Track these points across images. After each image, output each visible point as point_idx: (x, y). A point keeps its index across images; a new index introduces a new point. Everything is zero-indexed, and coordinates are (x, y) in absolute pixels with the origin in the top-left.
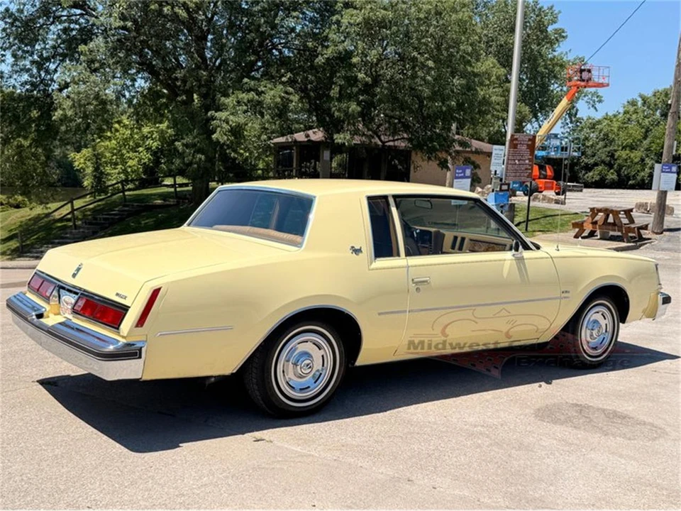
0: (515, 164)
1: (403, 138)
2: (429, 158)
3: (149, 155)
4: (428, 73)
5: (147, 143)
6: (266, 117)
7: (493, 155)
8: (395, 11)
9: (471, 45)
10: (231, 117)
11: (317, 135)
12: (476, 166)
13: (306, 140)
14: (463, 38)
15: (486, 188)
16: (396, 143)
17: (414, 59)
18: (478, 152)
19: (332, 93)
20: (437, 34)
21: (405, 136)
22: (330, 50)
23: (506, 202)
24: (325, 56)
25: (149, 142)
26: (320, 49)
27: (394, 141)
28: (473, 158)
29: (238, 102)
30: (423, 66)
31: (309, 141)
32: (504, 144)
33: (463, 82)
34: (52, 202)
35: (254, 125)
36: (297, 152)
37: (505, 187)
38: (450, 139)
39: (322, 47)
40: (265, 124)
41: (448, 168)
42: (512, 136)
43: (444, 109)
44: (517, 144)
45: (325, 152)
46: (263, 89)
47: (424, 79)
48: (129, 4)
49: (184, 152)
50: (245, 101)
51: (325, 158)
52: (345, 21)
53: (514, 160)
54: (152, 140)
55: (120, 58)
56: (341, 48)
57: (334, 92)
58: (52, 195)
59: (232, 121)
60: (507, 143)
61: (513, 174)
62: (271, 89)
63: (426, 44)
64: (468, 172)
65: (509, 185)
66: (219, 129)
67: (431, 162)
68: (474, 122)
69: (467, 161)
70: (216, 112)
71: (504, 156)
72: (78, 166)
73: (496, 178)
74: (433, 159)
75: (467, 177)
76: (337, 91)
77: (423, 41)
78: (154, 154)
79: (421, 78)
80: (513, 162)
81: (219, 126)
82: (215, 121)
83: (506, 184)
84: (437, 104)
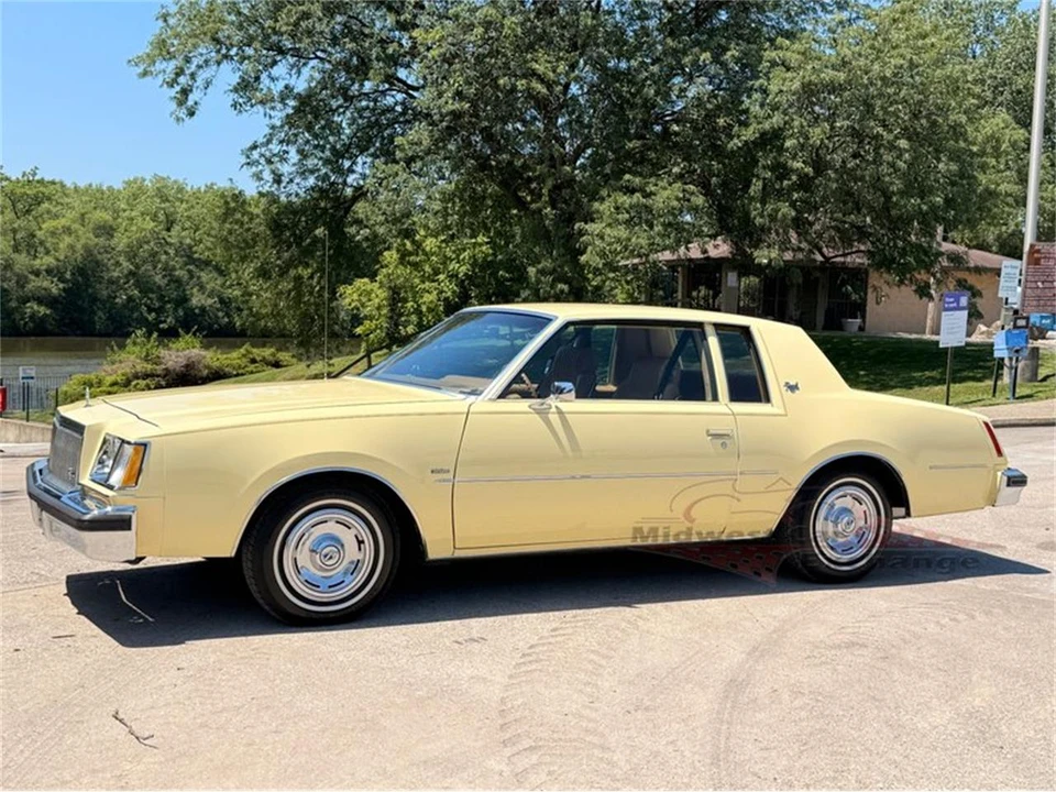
0: (1038, 287)
1: (859, 251)
2: (901, 282)
3: (453, 286)
4: (899, 157)
5: (451, 268)
6: (656, 229)
7: (1003, 274)
8: (850, 71)
9: (965, 113)
10: (608, 231)
11: (720, 249)
12: (975, 293)
13: (702, 256)
14: (953, 104)
15: (994, 325)
16: (849, 259)
17: (877, 137)
18: (978, 270)
19: (752, 191)
20: (912, 98)
21: (862, 248)
22: (751, 129)
23: (1024, 344)
24: (744, 138)
25: (453, 266)
26: (736, 128)
27: (844, 255)
28: (972, 279)
29: (617, 208)
30: (892, 147)
31: (708, 258)
32: (1020, 258)
33: (954, 167)
34: (336, 356)
35: (640, 240)
36: (683, 277)
37: (1022, 323)
38: (934, 251)
39: (740, 125)
40: (654, 238)
41: (931, 298)
42: (1032, 246)
43: (925, 208)
44: (1039, 259)
45: (730, 274)
46: (653, 189)
47: (892, 165)
48: (467, 78)
49: (538, 281)
50: (627, 206)
51: (729, 284)
52: (773, 88)
53: (1036, 282)
54: (458, 262)
55: (451, 152)
56: (767, 126)
57: (756, 187)
58: (338, 347)
59: (609, 235)
60: (1025, 257)
61: (1035, 303)
62: (665, 189)
63: (895, 114)
64: (964, 301)
65: (1027, 319)
66: (590, 248)
67: (903, 287)
68: (972, 224)
69: (962, 285)
70: (586, 223)
71: (1021, 274)
72: (350, 305)
73: (1007, 309)
74: (906, 282)
75: (963, 309)
76: (760, 188)
77: (891, 109)
78: (461, 284)
79: (888, 163)
80: (1033, 285)
81: (590, 244)
82: (584, 238)
83: (1024, 318)
84: (913, 201)
